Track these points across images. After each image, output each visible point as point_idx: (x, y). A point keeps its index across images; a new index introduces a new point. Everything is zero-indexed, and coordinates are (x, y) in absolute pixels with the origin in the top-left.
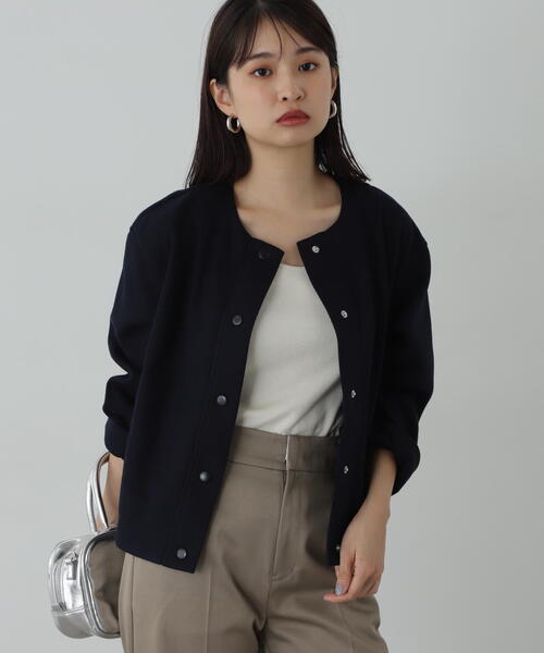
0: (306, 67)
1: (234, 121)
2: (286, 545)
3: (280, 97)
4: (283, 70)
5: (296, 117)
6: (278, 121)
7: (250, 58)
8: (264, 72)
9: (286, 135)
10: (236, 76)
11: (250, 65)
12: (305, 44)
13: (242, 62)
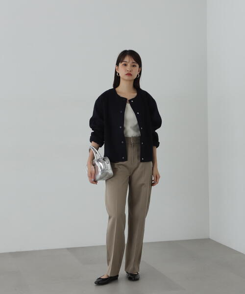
0: (134, 66)
1: (119, 74)
3: (127, 70)
5: (129, 74)
6: (126, 74)
8: (125, 65)
9: (127, 77)
10: (120, 65)
11: (123, 63)
12: (134, 62)
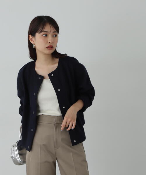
2: (57, 141)
3: (48, 42)
4: (50, 36)
7: (43, 32)
13: (41, 32)
